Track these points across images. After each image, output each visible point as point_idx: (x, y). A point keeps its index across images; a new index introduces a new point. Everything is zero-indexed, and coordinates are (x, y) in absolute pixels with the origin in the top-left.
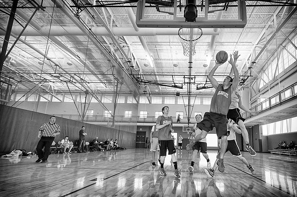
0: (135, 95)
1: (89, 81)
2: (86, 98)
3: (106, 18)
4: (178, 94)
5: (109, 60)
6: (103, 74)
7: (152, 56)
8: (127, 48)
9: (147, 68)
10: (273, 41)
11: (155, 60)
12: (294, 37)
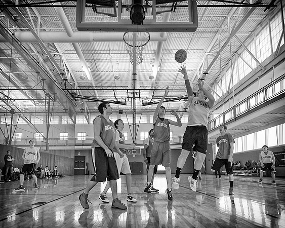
0: (71, 114)
1: (15, 98)
2: (12, 118)
3: (32, 21)
4: (121, 112)
5: (38, 73)
6: (31, 90)
7: (89, 67)
8: (58, 57)
9: (83, 81)
10: (227, 48)
11: (93, 71)
12: (250, 43)
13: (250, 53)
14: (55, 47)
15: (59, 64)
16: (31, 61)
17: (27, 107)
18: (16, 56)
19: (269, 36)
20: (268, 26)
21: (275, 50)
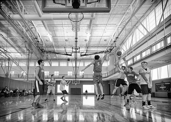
4: (69, 60)
6: (19, 47)
7: (51, 34)
8: (34, 29)
9: (48, 42)
10: (130, 23)
11: (53, 37)
12: (143, 20)
13: (143, 26)
14: (32, 23)
15: (34, 33)
16: (19, 31)
17: (17, 57)
18: (10, 28)
19: (154, 16)
20: (154, 10)
21: (157, 24)
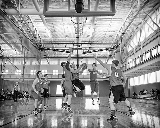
0: (38, 58)
1: (4, 49)
2: (2, 61)
6: (14, 44)
8: (31, 24)
9: (46, 38)
12: (152, 14)
13: (153, 20)
14: (29, 18)
17: (11, 54)
18: (5, 23)
